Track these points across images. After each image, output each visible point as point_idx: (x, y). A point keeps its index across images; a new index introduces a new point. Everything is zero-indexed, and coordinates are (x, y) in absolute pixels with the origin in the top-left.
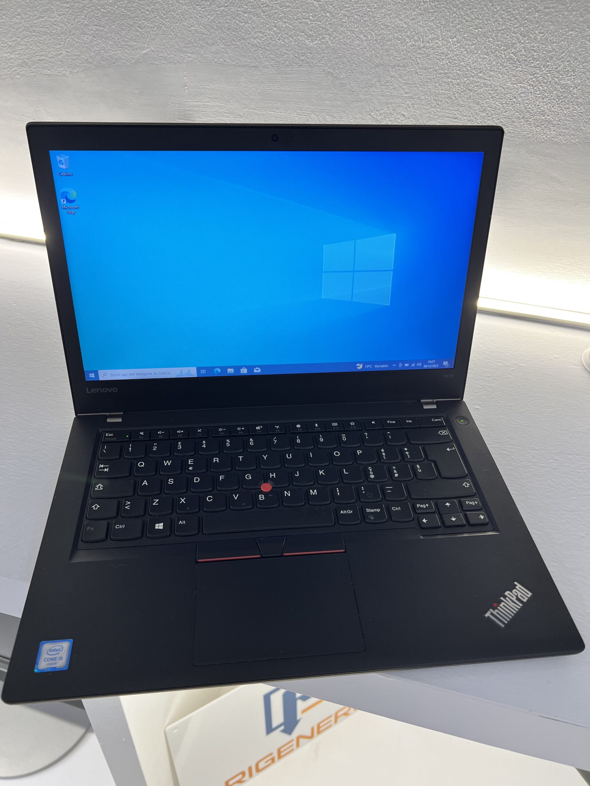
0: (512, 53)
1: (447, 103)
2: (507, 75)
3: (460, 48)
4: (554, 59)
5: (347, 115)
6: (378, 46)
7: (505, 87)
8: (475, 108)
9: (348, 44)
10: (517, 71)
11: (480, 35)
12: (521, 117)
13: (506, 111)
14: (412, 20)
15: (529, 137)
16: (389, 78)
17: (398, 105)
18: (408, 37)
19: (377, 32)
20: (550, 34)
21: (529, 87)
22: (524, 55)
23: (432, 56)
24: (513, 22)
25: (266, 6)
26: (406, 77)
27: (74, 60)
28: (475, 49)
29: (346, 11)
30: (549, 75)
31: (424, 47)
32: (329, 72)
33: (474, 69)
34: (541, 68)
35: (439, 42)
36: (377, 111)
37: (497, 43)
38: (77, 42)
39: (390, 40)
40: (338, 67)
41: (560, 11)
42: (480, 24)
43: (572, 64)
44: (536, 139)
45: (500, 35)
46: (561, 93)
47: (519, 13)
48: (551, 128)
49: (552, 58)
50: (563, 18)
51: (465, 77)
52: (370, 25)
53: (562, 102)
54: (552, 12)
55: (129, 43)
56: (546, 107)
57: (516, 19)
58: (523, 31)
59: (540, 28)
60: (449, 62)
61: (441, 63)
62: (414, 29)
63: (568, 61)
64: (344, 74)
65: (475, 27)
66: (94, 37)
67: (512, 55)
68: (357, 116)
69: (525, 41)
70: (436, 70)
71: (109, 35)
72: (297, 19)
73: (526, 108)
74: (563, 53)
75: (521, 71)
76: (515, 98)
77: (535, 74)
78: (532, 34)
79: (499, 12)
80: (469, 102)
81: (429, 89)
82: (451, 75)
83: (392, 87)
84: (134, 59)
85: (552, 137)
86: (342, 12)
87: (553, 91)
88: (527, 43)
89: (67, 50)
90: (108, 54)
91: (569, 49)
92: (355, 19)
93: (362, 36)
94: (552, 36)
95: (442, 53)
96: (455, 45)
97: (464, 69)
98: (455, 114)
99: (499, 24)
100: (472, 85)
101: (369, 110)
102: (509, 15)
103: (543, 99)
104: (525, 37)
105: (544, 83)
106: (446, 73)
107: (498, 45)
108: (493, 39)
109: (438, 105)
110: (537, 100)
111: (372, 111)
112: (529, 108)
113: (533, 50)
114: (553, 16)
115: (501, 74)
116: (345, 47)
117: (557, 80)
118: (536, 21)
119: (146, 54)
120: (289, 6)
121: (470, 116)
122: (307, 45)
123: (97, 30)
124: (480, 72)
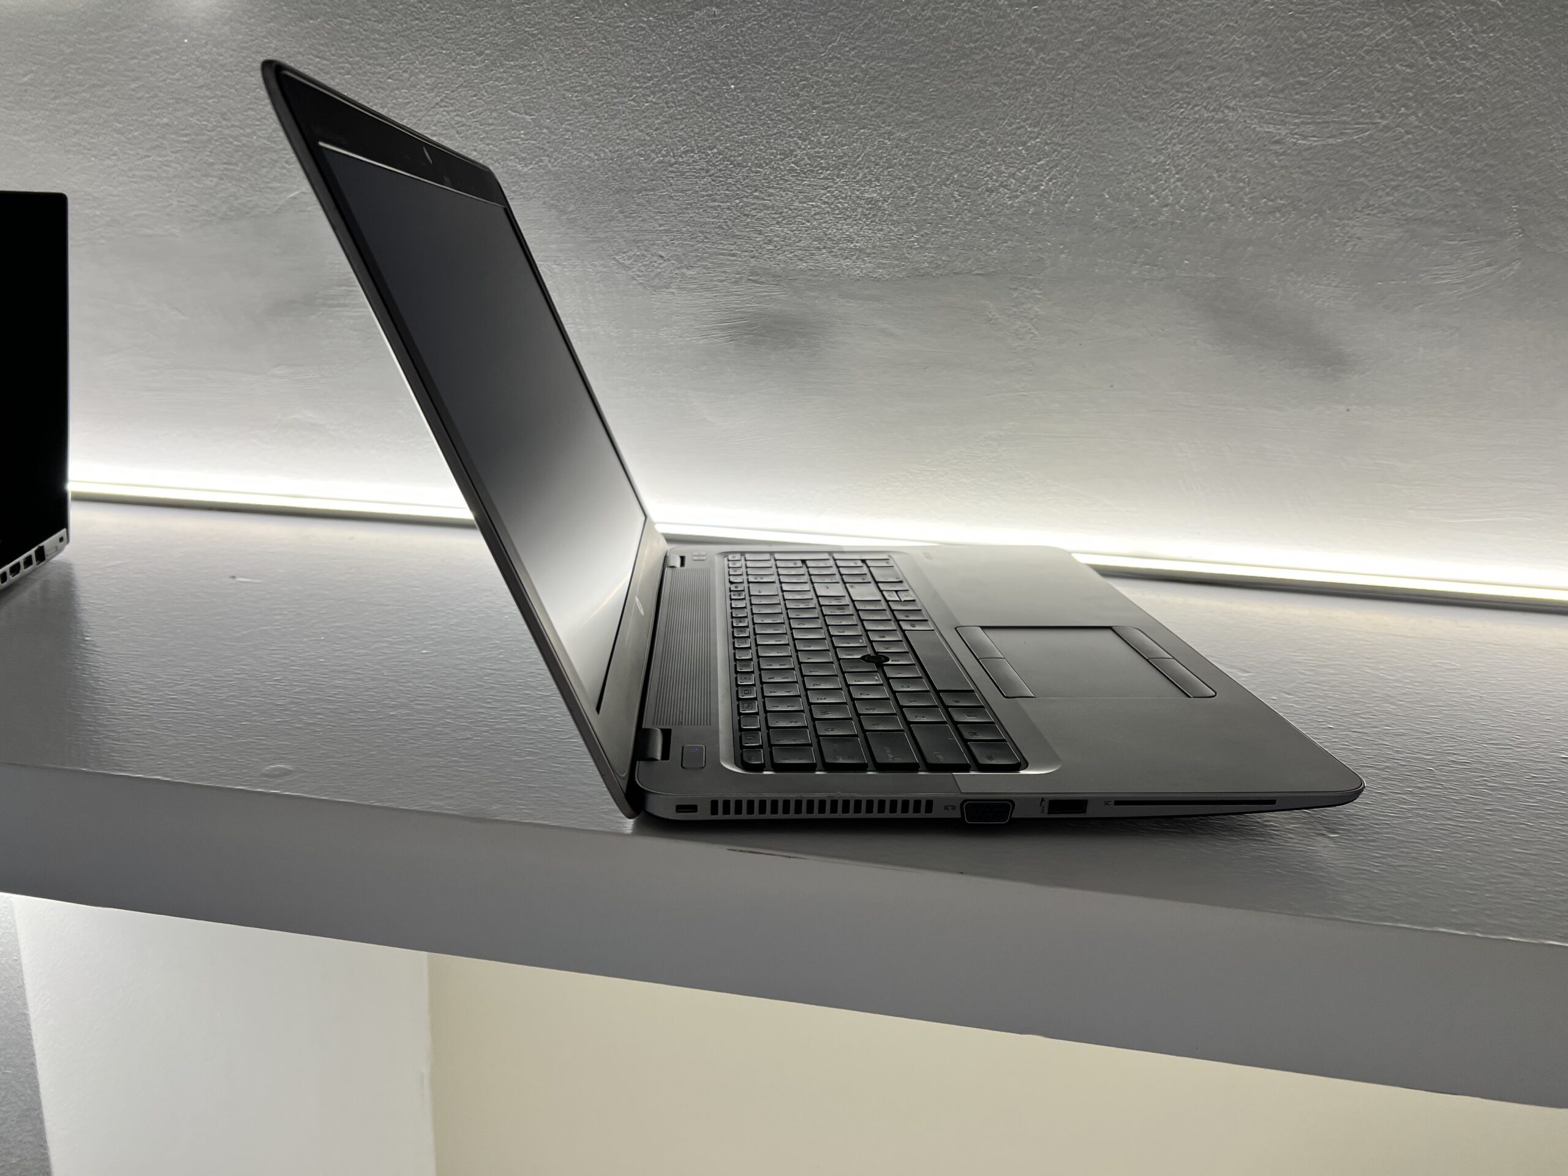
0: (793, 163)
1: (719, 234)
2: (791, 192)
3: (724, 161)
4: (848, 166)
5: (582, 262)
6: (615, 166)
7: (792, 207)
8: (758, 239)
9: (574, 166)
10: (804, 185)
11: (746, 143)
12: (822, 247)
13: (800, 241)
14: (655, 130)
15: (838, 275)
16: (634, 207)
17: (651, 242)
18: (653, 151)
19: (611, 148)
20: (837, 135)
21: (823, 206)
22: (809, 164)
23: (688, 174)
24: (786, 124)
25: (463, 126)
26: (658, 205)
27: (189, 212)
28: (744, 160)
29: (569, 124)
30: (846, 187)
31: (676, 163)
32: (552, 204)
33: (747, 186)
34: (834, 180)
35: (695, 156)
36: (624, 253)
37: (771, 151)
38: (195, 188)
39: (630, 158)
40: (564, 197)
41: (843, 106)
42: (744, 129)
43: (873, 171)
44: (849, 275)
45: (772, 141)
46: (867, 209)
47: (792, 112)
48: (866, 258)
49: (846, 165)
50: (849, 113)
51: (737, 199)
52: (602, 140)
53: (872, 222)
54: (834, 107)
55: (270, 185)
56: (851, 230)
57: (790, 119)
58: (801, 134)
59: (822, 128)
60: (713, 180)
61: (702, 182)
62: (660, 141)
63: (868, 168)
64: (573, 206)
65: (739, 134)
66: (221, 179)
67: (793, 165)
68: (596, 263)
69: (806, 146)
70: (697, 192)
71: (243, 175)
72: (504, 139)
73: (826, 235)
74: (859, 156)
75: (809, 185)
76: (808, 221)
77: (828, 187)
78: (814, 137)
79: (766, 113)
80: (748, 232)
81: (691, 217)
82: (718, 197)
83: (640, 219)
84: (276, 205)
85: (870, 272)
86: (563, 126)
87: (857, 209)
88: (809, 149)
89: (180, 199)
90: (239, 201)
91: (866, 152)
92: (581, 134)
93: (592, 155)
94: (840, 137)
95: (701, 169)
96: (717, 158)
97: (734, 188)
98: (732, 250)
99: (768, 127)
100: (748, 208)
101: (612, 252)
102: (780, 115)
103: (846, 220)
104: (805, 141)
105: (842, 198)
106: (711, 195)
107: (772, 154)
108: (765, 147)
109: (707, 238)
110: (838, 222)
111: (616, 254)
112: (830, 234)
113: (819, 157)
114: (835, 112)
115: (784, 191)
116: (571, 170)
117: (858, 193)
118: (816, 120)
119: (294, 198)
120: (493, 124)
121: (752, 251)
122: (520, 172)
123: (226, 169)
124: (756, 191)
